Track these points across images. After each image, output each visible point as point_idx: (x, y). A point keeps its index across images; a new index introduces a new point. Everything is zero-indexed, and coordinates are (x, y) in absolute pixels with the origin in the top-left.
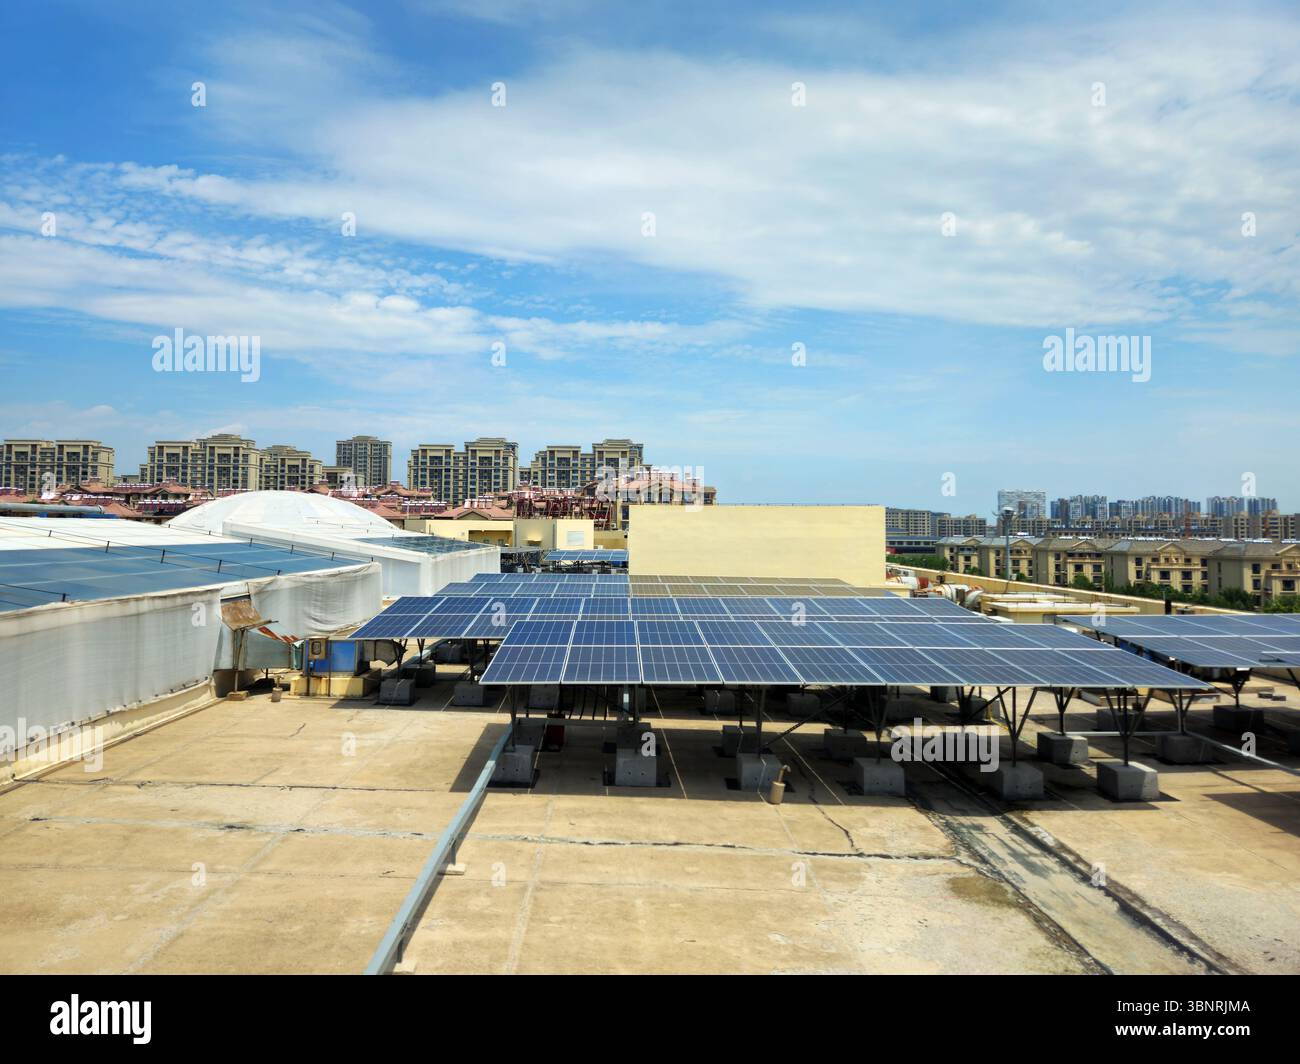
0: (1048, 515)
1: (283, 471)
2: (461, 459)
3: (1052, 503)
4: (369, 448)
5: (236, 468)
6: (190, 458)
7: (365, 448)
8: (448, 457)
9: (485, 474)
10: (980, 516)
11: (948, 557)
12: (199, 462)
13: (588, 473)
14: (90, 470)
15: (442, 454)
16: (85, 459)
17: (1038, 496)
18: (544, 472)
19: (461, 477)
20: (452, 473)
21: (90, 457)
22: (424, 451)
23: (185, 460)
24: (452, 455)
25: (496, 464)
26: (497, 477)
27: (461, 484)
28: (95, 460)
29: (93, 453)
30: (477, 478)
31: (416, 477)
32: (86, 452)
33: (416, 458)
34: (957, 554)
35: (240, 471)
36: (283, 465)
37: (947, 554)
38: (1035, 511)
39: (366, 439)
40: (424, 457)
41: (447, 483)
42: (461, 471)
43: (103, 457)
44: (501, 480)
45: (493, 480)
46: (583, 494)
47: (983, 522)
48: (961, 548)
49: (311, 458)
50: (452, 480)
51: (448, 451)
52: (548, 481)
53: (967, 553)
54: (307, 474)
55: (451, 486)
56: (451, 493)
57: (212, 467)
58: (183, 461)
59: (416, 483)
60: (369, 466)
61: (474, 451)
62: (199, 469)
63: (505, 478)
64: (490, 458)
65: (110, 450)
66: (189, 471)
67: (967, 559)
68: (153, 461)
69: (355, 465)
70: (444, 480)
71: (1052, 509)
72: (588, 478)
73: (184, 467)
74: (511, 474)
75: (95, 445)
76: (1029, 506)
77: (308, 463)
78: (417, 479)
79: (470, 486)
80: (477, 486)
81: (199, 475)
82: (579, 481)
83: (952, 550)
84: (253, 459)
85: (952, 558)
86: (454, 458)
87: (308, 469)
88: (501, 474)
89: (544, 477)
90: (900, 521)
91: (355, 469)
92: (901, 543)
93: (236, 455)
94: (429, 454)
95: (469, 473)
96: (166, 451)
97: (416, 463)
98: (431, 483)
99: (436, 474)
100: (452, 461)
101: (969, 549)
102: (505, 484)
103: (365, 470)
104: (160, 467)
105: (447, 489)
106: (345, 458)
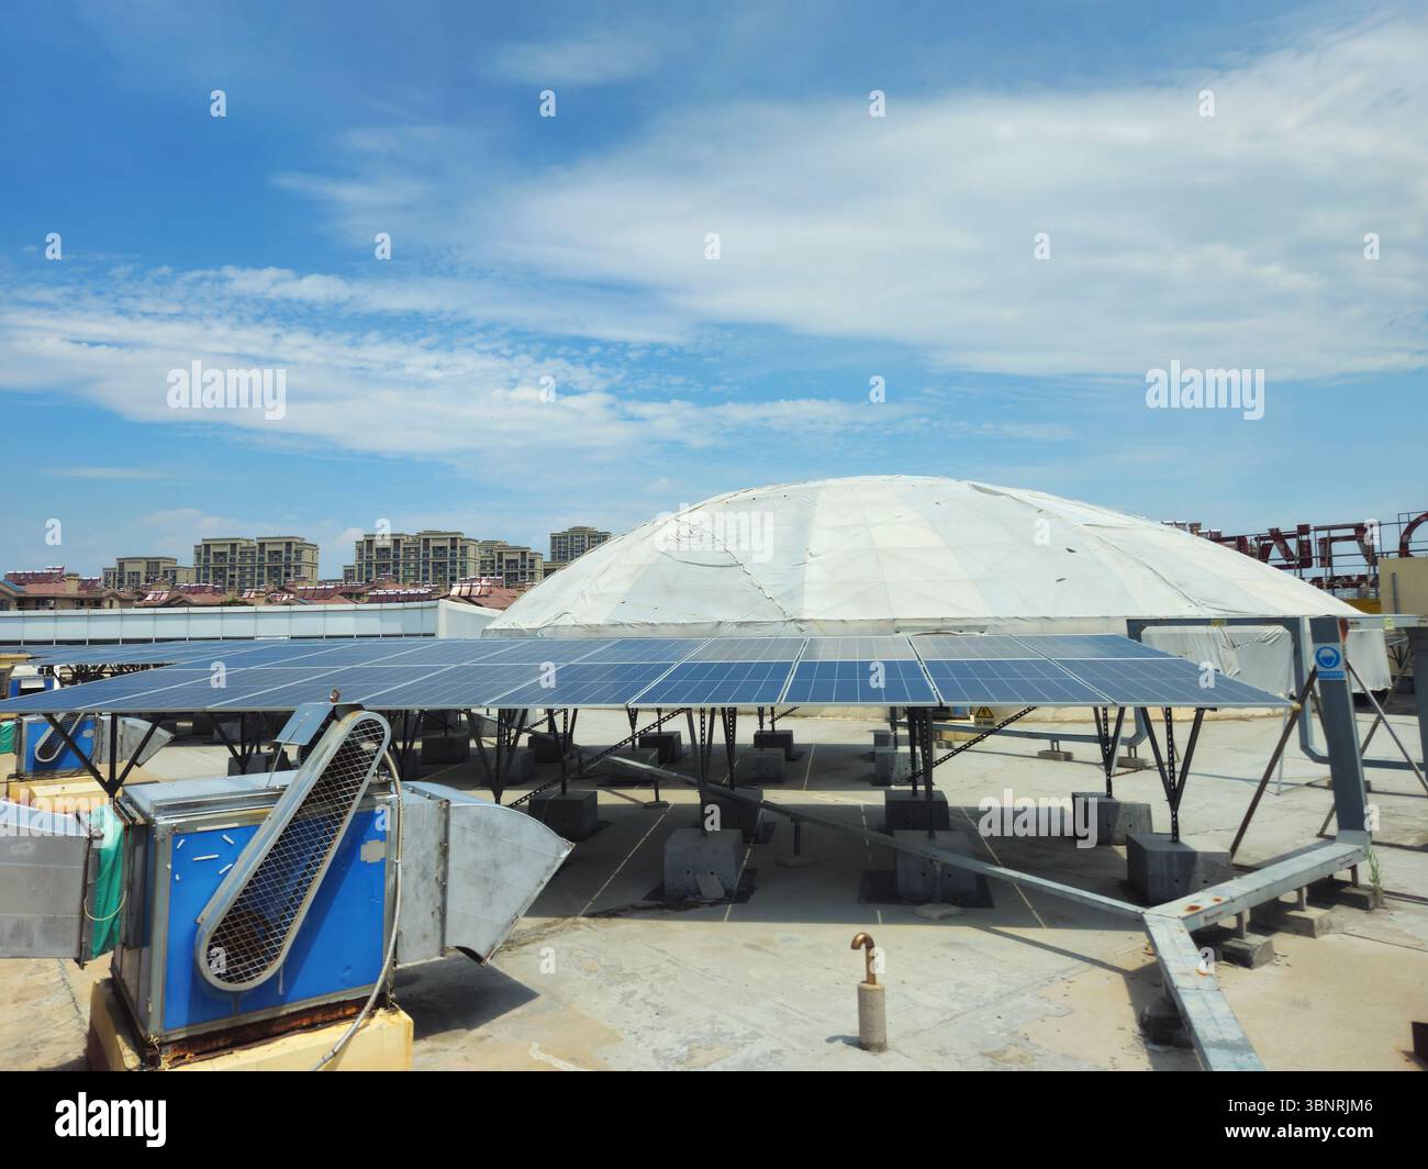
1: (500, 567)
4: (586, 541)
5: (453, 563)
6: (401, 553)
7: (583, 541)
12: (412, 557)
14: (293, 571)
16: (288, 558)
21: (293, 555)
23: (396, 556)
28: (298, 559)
29: (296, 552)
32: (289, 551)
35: (458, 567)
36: (500, 560)
43: (307, 555)
49: (532, 551)
54: (528, 570)
57: (426, 563)
58: (394, 556)
62: (412, 566)
65: (314, 547)
66: (401, 568)
68: (360, 557)
73: (396, 564)
75: (299, 541)
77: (528, 557)
81: (412, 573)
84: (472, 552)
87: (528, 564)
93: (454, 547)
96: (375, 545)
104: (369, 564)
106: (560, 552)
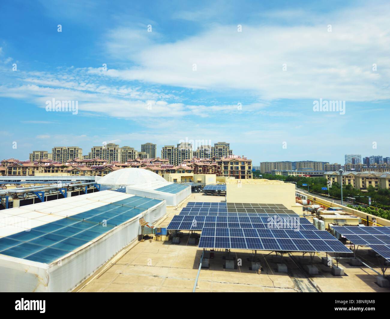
0: (362, 163)
1: (127, 154)
2: (176, 150)
3: (363, 158)
4: (150, 146)
5: (115, 153)
6: (102, 151)
8: (173, 149)
9: (183, 154)
10: (339, 163)
11: (327, 179)
12: (105, 152)
13: (213, 153)
14: (76, 155)
15: (171, 148)
16: (75, 152)
17: (359, 156)
18: (200, 153)
19: (176, 155)
20: (174, 154)
21: (76, 151)
22: (166, 148)
23: (101, 152)
24: (174, 149)
25: (186, 151)
26: (187, 155)
27: (176, 157)
30: (181, 155)
31: (164, 155)
32: (75, 150)
33: (164, 150)
34: (330, 177)
35: (116, 155)
36: (127, 152)
37: (327, 177)
38: (358, 161)
39: (149, 144)
40: (166, 149)
41: (173, 157)
42: (176, 153)
43: (79, 151)
44: (188, 156)
45: (186, 156)
46: (212, 160)
47: (340, 165)
48: (331, 176)
49: (134, 150)
50: (174, 156)
51: (173, 148)
52: (201, 156)
53: (333, 177)
54: (134, 155)
55: (174, 158)
57: (108, 153)
59: (164, 157)
60: (150, 151)
62: (105, 154)
63: (189, 155)
65: (81, 149)
66: (102, 155)
67: (334, 179)
68: (92, 152)
69: (146, 151)
70: (171, 156)
71: (364, 160)
72: (213, 155)
74: (190, 154)
75: (77, 148)
76: (356, 159)
78: (164, 156)
79: (179, 158)
80: (181, 158)
81: (105, 156)
82: (210, 156)
83: (328, 176)
84: (119, 151)
85: (328, 179)
87: (134, 153)
88: (188, 154)
89: (200, 155)
90: (312, 166)
91: (146, 152)
92: (312, 173)
93: (115, 150)
94: (167, 148)
95: (179, 154)
96: (96, 149)
97: (164, 151)
98: (168, 157)
99: (169, 154)
100: (174, 150)
101: (334, 176)
102: (189, 157)
103: (149, 153)
104: (94, 154)
105: (173, 159)
106: (143, 149)
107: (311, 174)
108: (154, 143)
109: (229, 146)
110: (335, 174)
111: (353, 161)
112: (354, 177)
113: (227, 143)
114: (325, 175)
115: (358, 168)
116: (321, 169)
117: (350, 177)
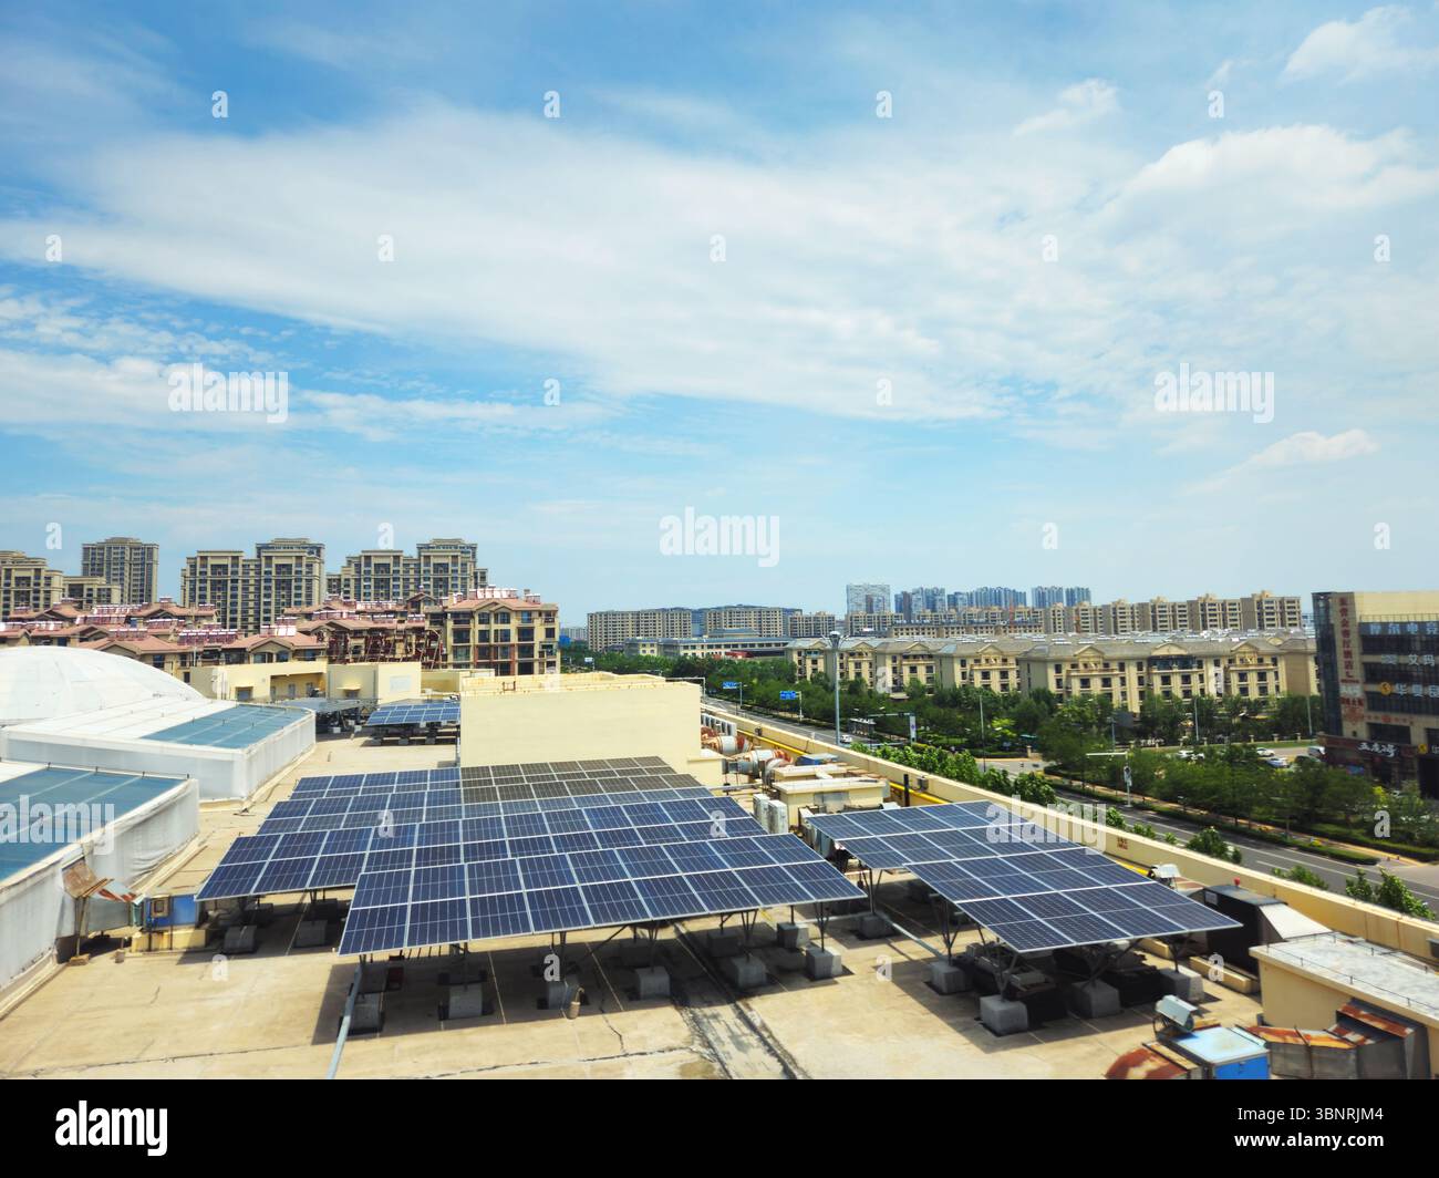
0: (893, 610)
2: (252, 567)
3: (896, 596)
4: (128, 553)
7: (123, 553)
8: (235, 565)
9: (283, 585)
10: (828, 613)
11: (797, 662)
13: (412, 581)
15: (228, 562)
17: (883, 589)
18: (358, 580)
19: (252, 589)
20: (240, 585)
22: (204, 558)
24: (241, 563)
25: (297, 572)
26: (298, 588)
27: (251, 597)
30: (273, 589)
31: (193, 590)
33: (193, 567)
34: (805, 658)
37: (795, 658)
38: (881, 605)
39: (123, 541)
40: (204, 566)
41: (234, 596)
42: (252, 582)
44: (303, 592)
45: (293, 591)
46: (406, 608)
47: (832, 618)
48: (809, 652)
50: (240, 592)
51: (235, 558)
52: (363, 591)
53: (814, 656)
54: (43, 588)
55: (239, 600)
56: (239, 608)
59: (193, 598)
60: (127, 574)
61: (269, 558)
63: (309, 588)
64: (289, 567)
67: (815, 662)
69: (108, 573)
70: (229, 593)
71: (896, 601)
72: (412, 587)
74: (316, 583)
76: (875, 599)
77: (43, 574)
78: (194, 595)
79: (263, 600)
80: (273, 600)
82: (401, 590)
83: (799, 654)
85: (800, 662)
86: (243, 566)
87: (43, 582)
88: (304, 584)
89: (358, 587)
90: (753, 621)
91: (108, 578)
92: (753, 645)
94: (211, 562)
95: (263, 584)
97: (193, 573)
98: (213, 597)
99: (219, 585)
100: (240, 569)
101: (816, 653)
102: (309, 596)
103: (122, 579)
105: (234, 604)
106: (93, 565)
107: (748, 648)
108: (145, 540)
109: (474, 556)
110: (818, 646)
111: (869, 601)
112: (870, 655)
113: (468, 541)
114: (791, 650)
115: (883, 628)
116: (780, 629)
117: (860, 654)
